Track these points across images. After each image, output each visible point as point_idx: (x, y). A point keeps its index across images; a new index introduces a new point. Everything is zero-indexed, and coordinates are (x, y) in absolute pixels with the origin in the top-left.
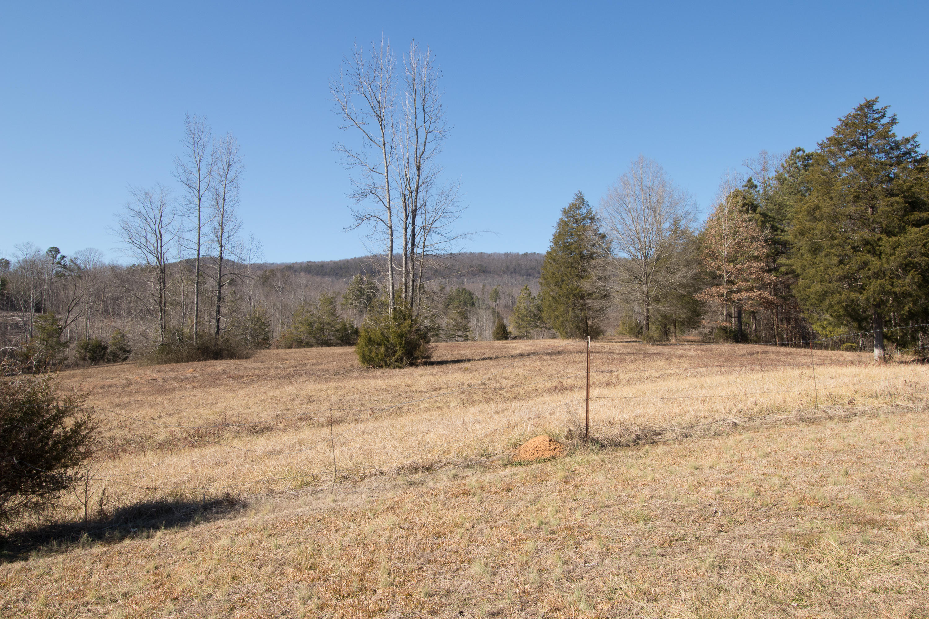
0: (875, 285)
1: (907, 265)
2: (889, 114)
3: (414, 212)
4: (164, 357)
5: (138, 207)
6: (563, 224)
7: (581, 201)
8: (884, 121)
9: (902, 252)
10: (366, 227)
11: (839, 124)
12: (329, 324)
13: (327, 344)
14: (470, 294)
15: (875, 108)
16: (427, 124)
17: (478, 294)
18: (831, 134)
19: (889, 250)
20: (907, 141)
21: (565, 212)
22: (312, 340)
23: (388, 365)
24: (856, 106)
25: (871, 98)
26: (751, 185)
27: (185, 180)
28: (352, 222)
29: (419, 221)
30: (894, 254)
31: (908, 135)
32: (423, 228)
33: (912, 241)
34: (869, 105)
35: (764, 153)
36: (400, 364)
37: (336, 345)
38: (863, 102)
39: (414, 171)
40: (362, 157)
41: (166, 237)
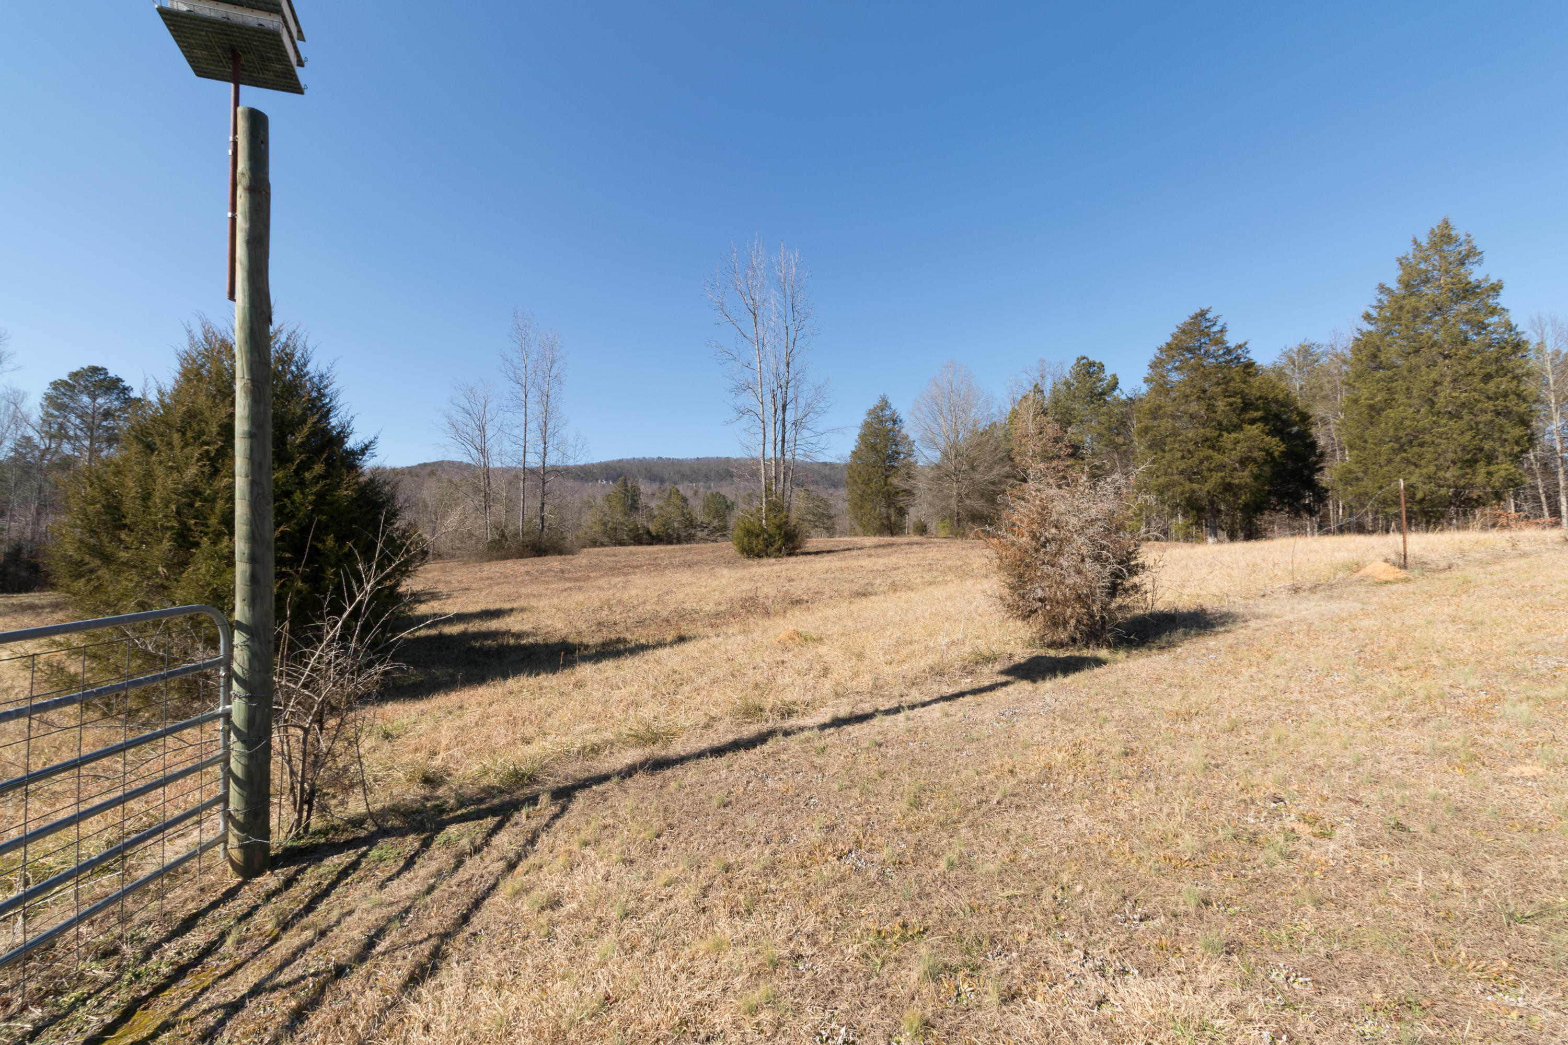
0: (1216, 477)
1: (1248, 458)
2: (1220, 323)
3: (784, 407)
4: (495, 554)
5: (464, 403)
6: (867, 425)
7: (884, 404)
8: (1215, 329)
9: (1242, 448)
10: (745, 421)
11: (1176, 330)
12: (622, 524)
13: (622, 543)
14: (724, 497)
15: (1207, 316)
16: (797, 322)
17: (731, 497)
18: (1169, 339)
19: (1230, 446)
20: (1240, 347)
21: (870, 413)
22: (606, 540)
23: (768, 556)
24: (1192, 314)
25: (1205, 307)
26: (1038, 390)
27: (511, 375)
28: (735, 415)
29: (790, 416)
30: (1235, 449)
31: (1241, 342)
32: (795, 424)
33: (1250, 438)
34: (1203, 314)
35: (1042, 361)
36: (779, 554)
37: (630, 544)
38: (1198, 311)
39: (783, 367)
40: (735, 354)
41: (489, 433)
